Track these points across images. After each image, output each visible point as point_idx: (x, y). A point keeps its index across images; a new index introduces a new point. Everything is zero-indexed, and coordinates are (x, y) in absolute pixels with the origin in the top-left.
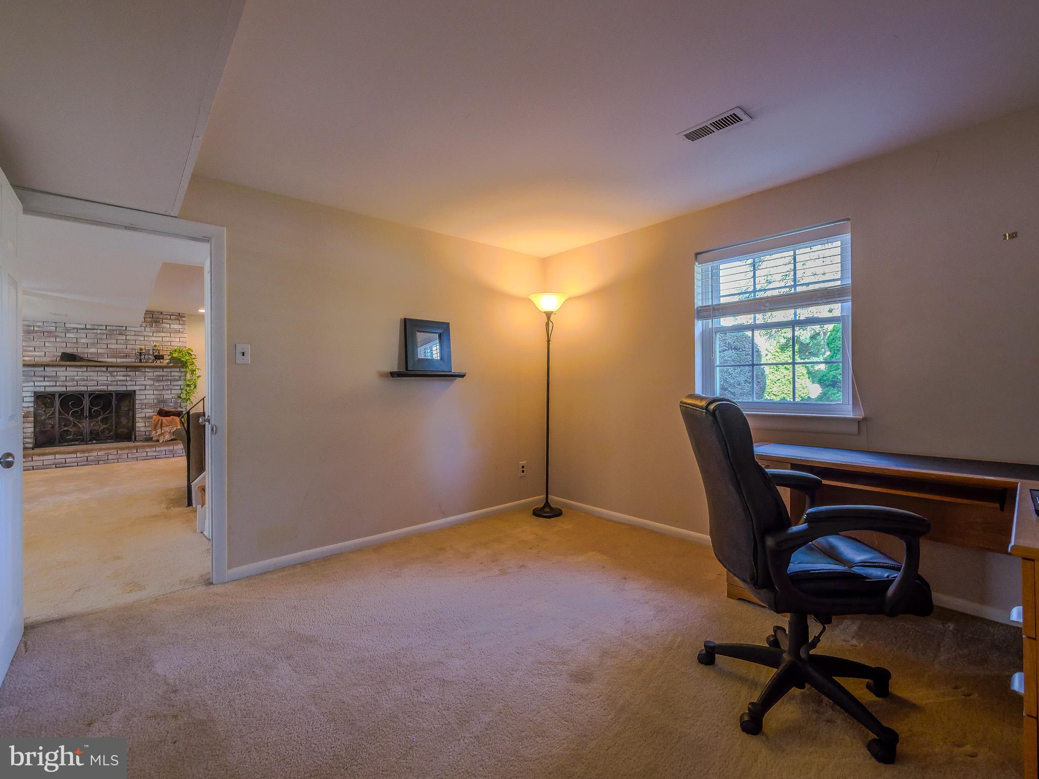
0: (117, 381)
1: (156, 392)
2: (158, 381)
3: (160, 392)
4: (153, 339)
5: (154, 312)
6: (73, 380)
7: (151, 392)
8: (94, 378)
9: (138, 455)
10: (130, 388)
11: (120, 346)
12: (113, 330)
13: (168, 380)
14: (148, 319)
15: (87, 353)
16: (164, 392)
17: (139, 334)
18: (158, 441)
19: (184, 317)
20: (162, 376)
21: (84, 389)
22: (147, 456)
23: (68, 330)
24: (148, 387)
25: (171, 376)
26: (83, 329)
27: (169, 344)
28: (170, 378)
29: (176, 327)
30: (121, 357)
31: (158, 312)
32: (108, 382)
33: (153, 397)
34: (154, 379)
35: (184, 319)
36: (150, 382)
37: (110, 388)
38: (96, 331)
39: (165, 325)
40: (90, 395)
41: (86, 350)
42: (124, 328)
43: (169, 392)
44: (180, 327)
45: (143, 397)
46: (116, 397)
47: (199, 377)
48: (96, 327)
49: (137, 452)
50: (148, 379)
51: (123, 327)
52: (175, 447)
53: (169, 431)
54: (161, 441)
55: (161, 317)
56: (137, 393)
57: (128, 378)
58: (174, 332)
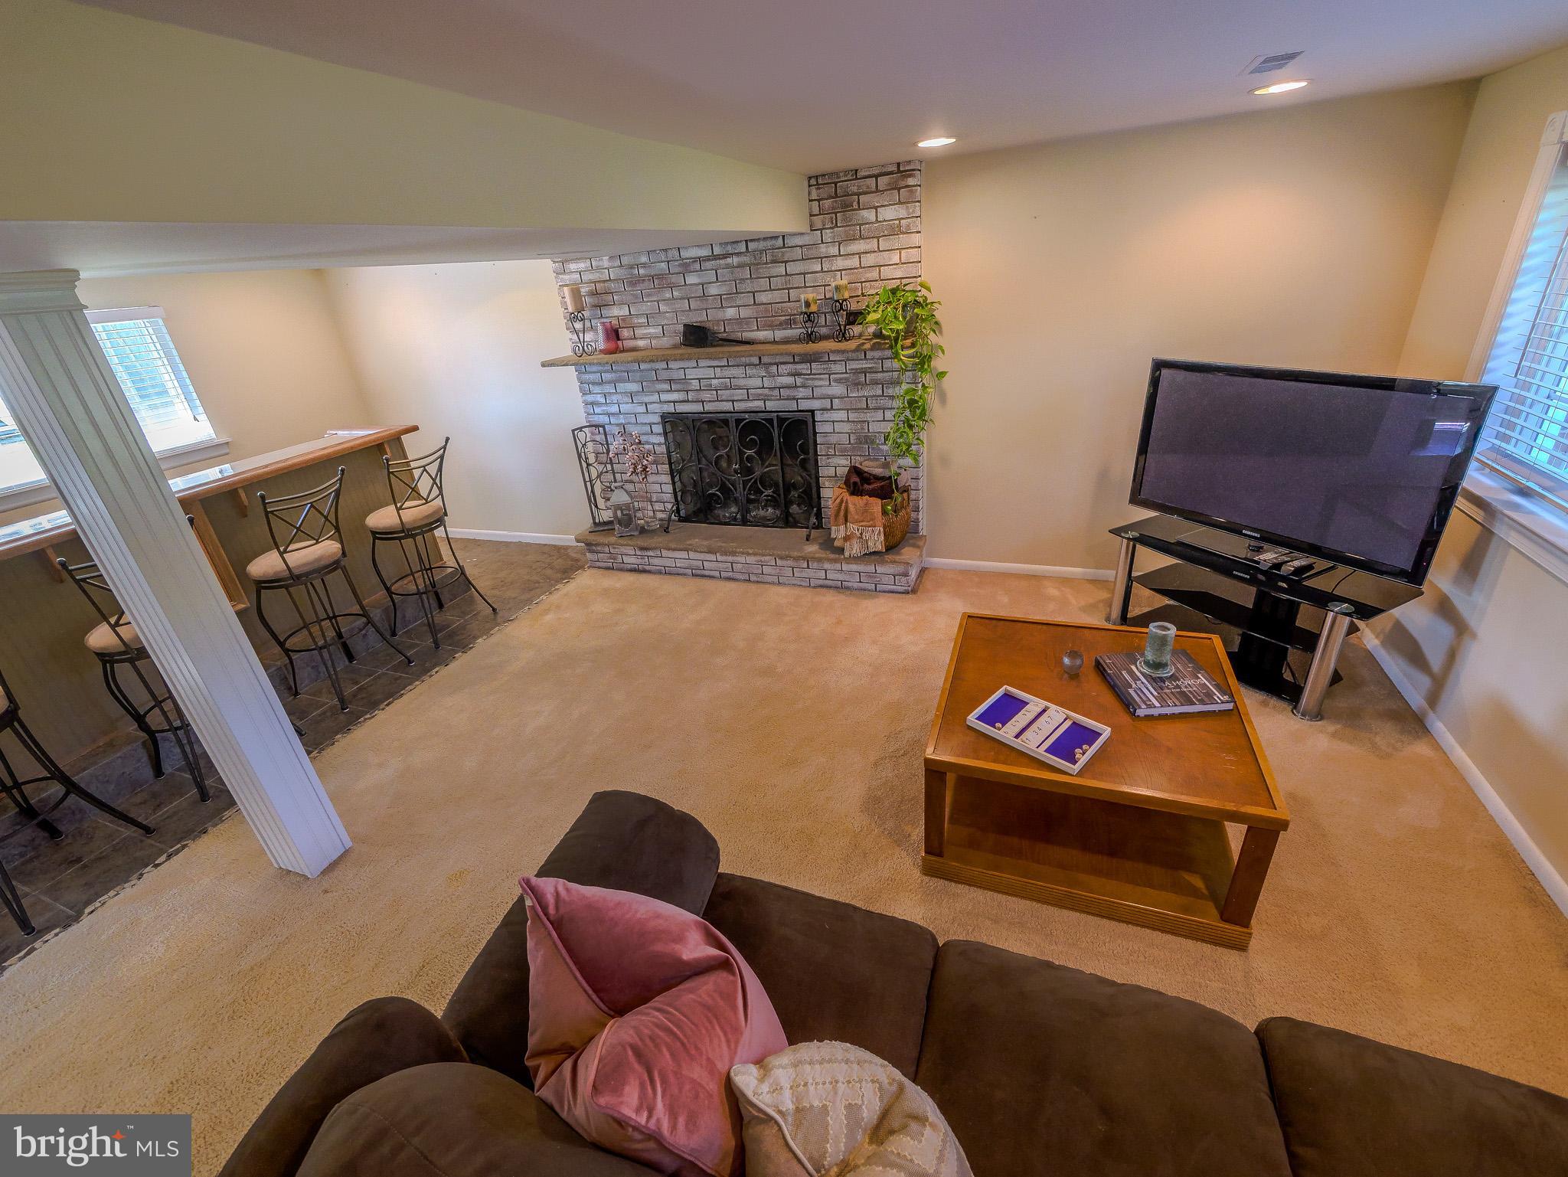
0: (779, 388)
1: (853, 416)
2: (857, 384)
3: (862, 416)
4: (840, 263)
5: (837, 174)
6: (709, 388)
7: (842, 415)
8: (742, 382)
9: (809, 573)
10: (805, 405)
11: (777, 296)
12: (761, 252)
13: (875, 383)
14: (827, 203)
15: (724, 321)
16: (869, 416)
17: (813, 253)
18: (841, 550)
19: (909, 173)
20: (865, 371)
21: (728, 406)
22: (826, 579)
23: (686, 268)
24: (836, 401)
25: (883, 371)
26: (708, 259)
27: (874, 274)
28: (880, 376)
29: (889, 213)
30: (781, 326)
31: (846, 172)
32: (766, 391)
33: (846, 427)
34: (846, 379)
35: (911, 181)
36: (838, 390)
37: (771, 405)
38: (729, 260)
39: (865, 213)
40: (738, 421)
41: (720, 315)
42: (780, 242)
43: (879, 415)
44: (900, 212)
45: (828, 428)
46: (780, 426)
47: (941, 375)
48: (730, 249)
49: (808, 567)
50: (836, 381)
51: (778, 238)
52: (880, 569)
53: (858, 534)
54: (847, 554)
55: (855, 189)
56: (818, 417)
57: (799, 381)
58: (886, 233)
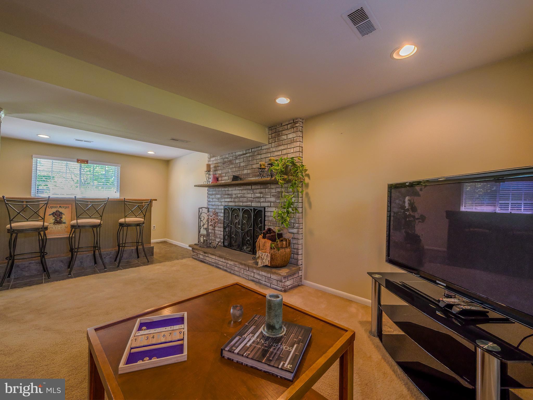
0: (256, 198)
2: (279, 197)
6: (237, 197)
7: (274, 209)
8: (246, 195)
9: (249, 273)
10: (262, 205)
12: (255, 152)
14: (273, 135)
17: (269, 151)
21: (241, 204)
23: (236, 158)
24: (272, 204)
26: (242, 155)
29: (291, 136)
31: (279, 124)
32: (252, 199)
35: (297, 125)
37: (253, 204)
38: (247, 155)
39: (284, 137)
40: (243, 209)
41: (243, 172)
44: (294, 135)
45: (269, 214)
46: (254, 212)
49: (249, 270)
51: (259, 147)
52: (270, 276)
54: (259, 266)
55: (281, 129)
56: (266, 209)
57: (262, 195)
58: (290, 142)
